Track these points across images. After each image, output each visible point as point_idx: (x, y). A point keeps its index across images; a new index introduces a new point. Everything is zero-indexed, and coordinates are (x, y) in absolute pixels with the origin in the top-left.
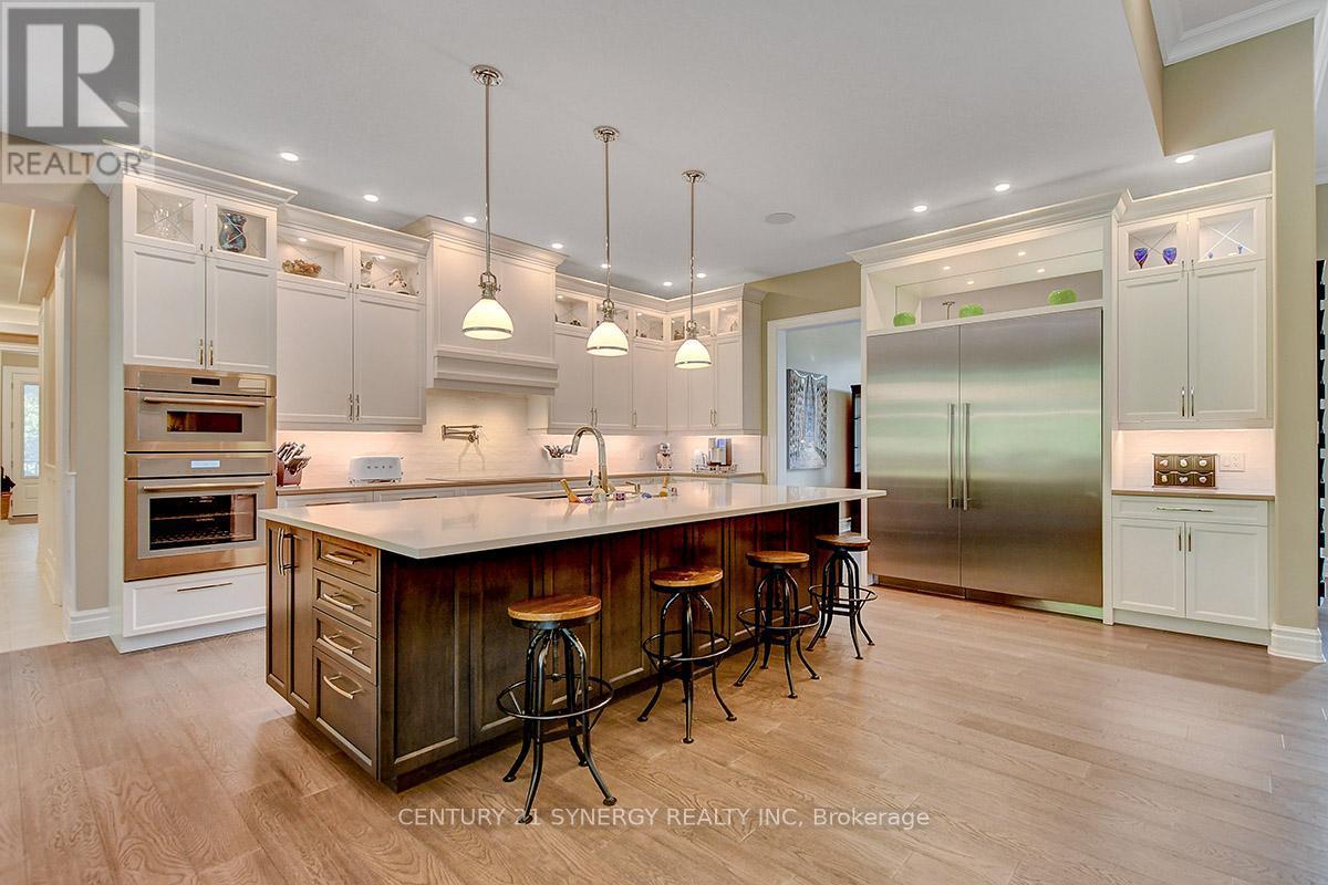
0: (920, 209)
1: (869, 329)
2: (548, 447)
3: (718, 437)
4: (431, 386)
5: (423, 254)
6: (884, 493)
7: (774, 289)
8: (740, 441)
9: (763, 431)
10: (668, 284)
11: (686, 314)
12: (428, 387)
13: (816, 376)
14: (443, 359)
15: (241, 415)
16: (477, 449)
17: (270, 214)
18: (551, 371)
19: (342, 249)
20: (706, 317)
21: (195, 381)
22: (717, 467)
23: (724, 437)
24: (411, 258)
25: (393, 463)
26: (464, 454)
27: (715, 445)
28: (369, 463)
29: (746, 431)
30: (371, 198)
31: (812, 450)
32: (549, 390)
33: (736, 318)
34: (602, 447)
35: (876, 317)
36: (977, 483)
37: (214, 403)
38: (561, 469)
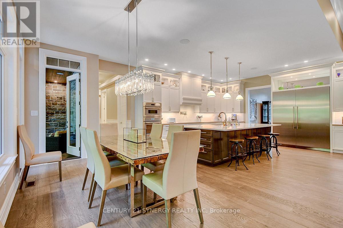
0: (286, 66)
1: (273, 90)
2: (198, 116)
3: (234, 114)
4: (181, 104)
5: (179, 79)
6: (281, 125)
7: (246, 81)
8: (238, 114)
9: (244, 112)
10: (222, 81)
11: (226, 87)
12: (180, 104)
13: (254, 100)
14: (184, 99)
15: (157, 111)
16: (186, 117)
17: (160, 74)
18: (201, 100)
19: (168, 79)
20: (231, 87)
21: (152, 105)
22: (234, 120)
23: (235, 114)
24: (178, 80)
25: (174, 119)
26: (184, 117)
27: (233, 115)
28: (171, 119)
29: (241, 112)
30: (174, 70)
31: (254, 116)
32: (200, 104)
33: (238, 87)
34: (226, 116)
35: (274, 88)
36: (300, 124)
37: (153, 108)
38: (201, 120)
